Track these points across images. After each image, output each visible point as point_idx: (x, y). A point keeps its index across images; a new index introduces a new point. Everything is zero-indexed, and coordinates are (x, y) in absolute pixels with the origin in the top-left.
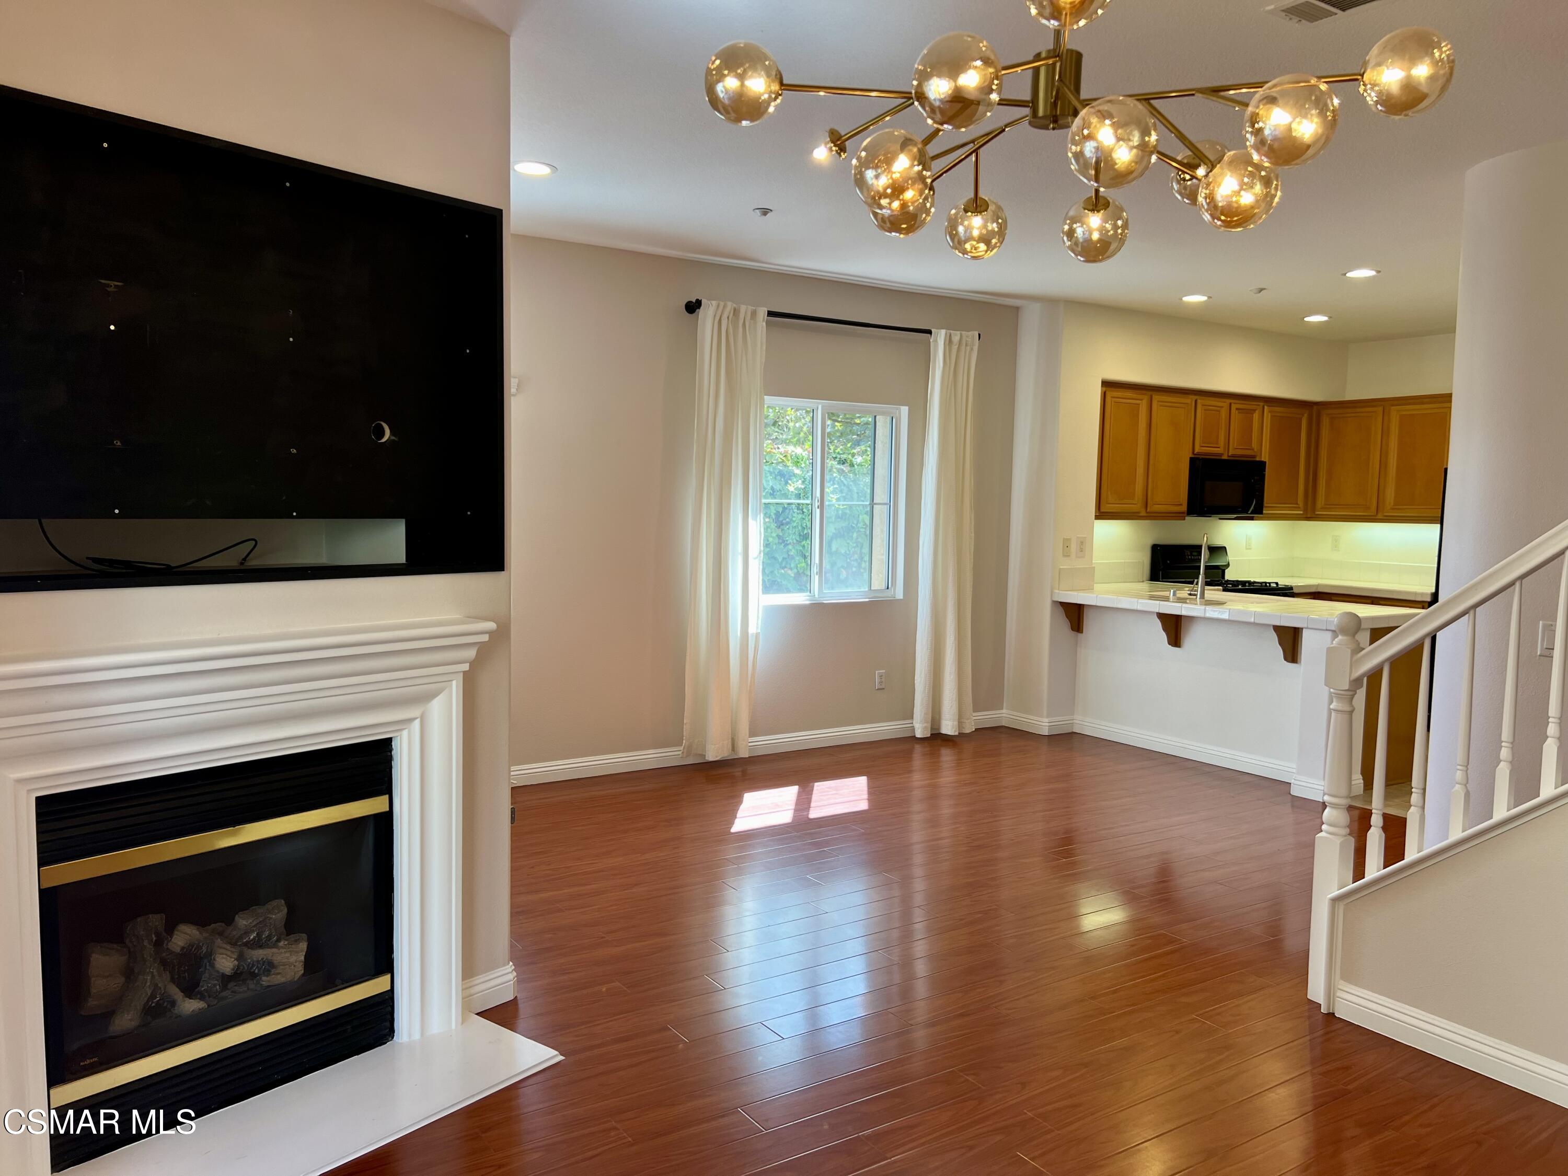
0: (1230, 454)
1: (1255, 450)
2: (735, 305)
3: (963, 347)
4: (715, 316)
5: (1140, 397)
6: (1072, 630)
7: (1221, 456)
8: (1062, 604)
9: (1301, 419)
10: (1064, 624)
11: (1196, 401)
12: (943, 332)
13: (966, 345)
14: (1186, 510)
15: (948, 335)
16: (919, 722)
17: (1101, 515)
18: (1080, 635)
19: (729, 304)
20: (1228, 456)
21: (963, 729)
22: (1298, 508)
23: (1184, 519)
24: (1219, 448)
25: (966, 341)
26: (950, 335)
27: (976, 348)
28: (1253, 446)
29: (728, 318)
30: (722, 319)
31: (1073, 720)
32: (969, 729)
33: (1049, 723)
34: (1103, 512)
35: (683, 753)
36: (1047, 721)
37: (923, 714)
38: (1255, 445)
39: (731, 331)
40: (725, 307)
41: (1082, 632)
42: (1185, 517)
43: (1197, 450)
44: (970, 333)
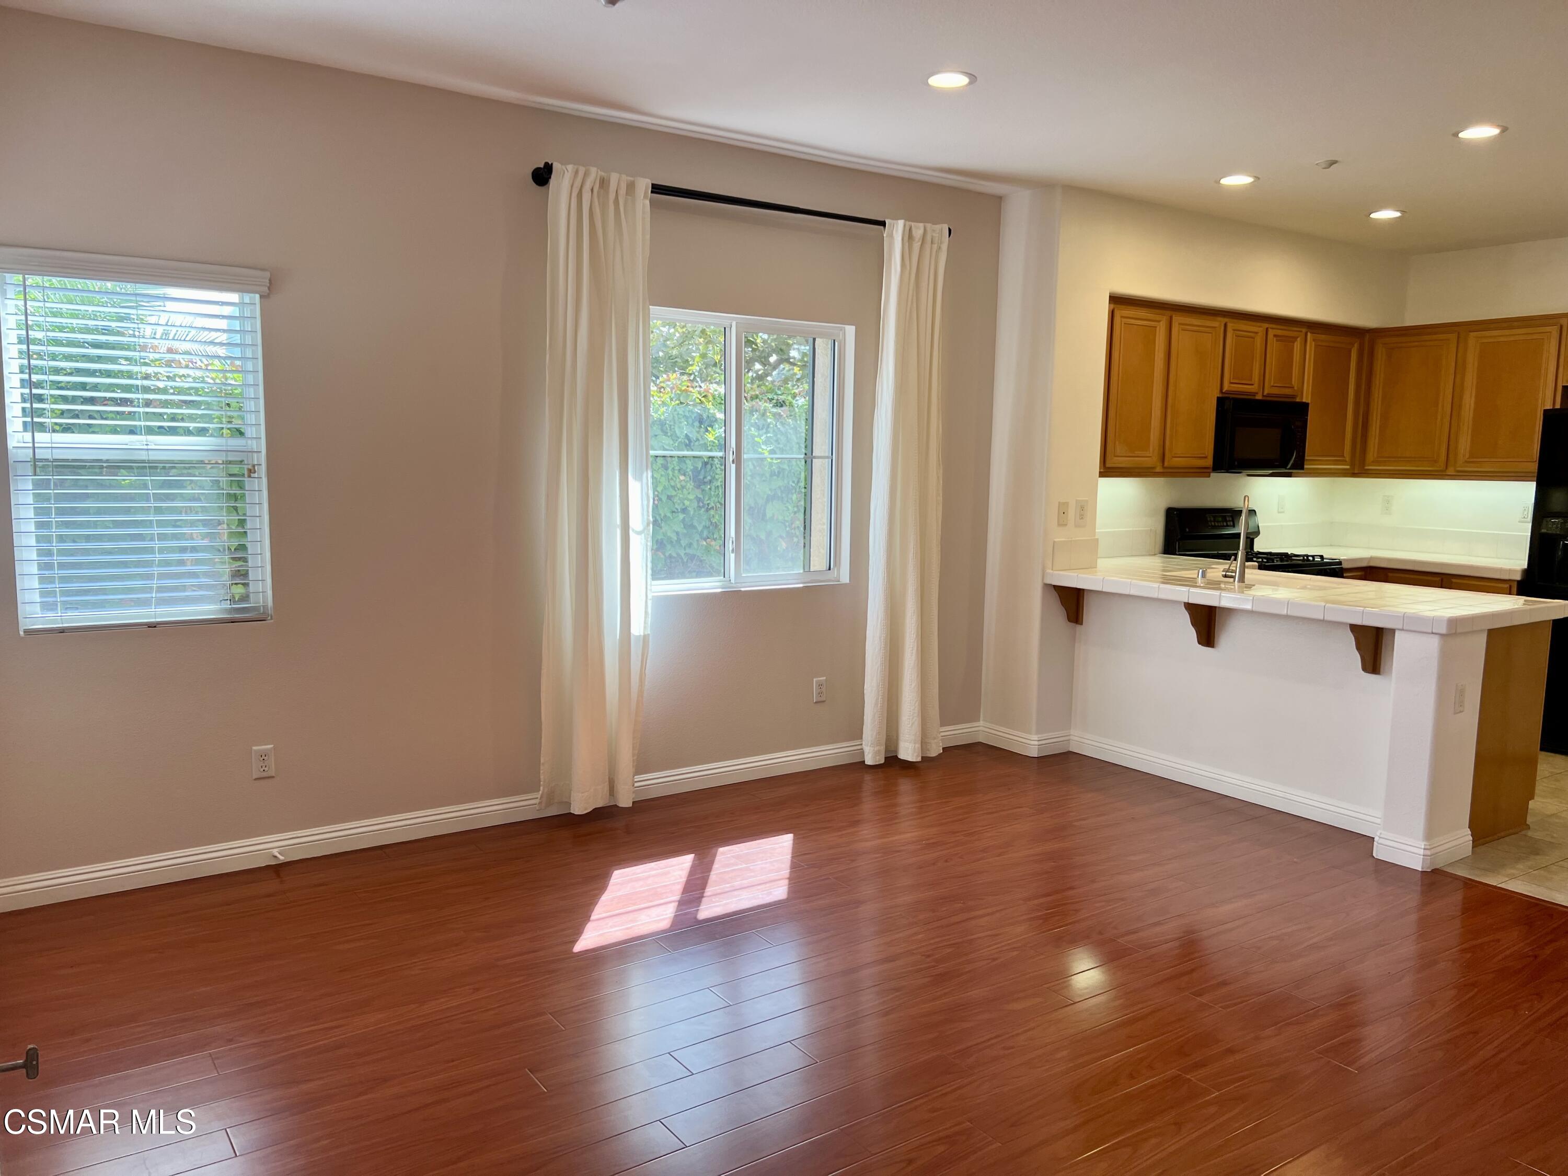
0: (1266, 393)
1: (1296, 388)
2: (603, 174)
3: (928, 246)
4: (572, 186)
5: (1157, 317)
6: (1069, 621)
7: (1255, 395)
8: (1055, 587)
9: (1350, 351)
10: (1059, 613)
11: (1225, 325)
12: (901, 223)
13: (932, 243)
14: (1212, 464)
15: (907, 228)
16: (869, 744)
17: (1107, 471)
18: (1078, 627)
19: (593, 170)
20: (1263, 396)
21: (928, 752)
22: (1343, 462)
23: (1209, 476)
24: (1252, 385)
25: (932, 236)
26: (910, 230)
27: (945, 247)
28: (1293, 383)
29: (592, 190)
30: (584, 191)
31: (1070, 735)
32: (935, 750)
33: (1039, 741)
34: (1109, 468)
35: (540, 803)
36: (1037, 739)
37: (875, 734)
38: (1295, 382)
39: (597, 211)
40: (586, 174)
41: (1082, 624)
42: (1210, 473)
43: (1225, 388)
44: (938, 227)
